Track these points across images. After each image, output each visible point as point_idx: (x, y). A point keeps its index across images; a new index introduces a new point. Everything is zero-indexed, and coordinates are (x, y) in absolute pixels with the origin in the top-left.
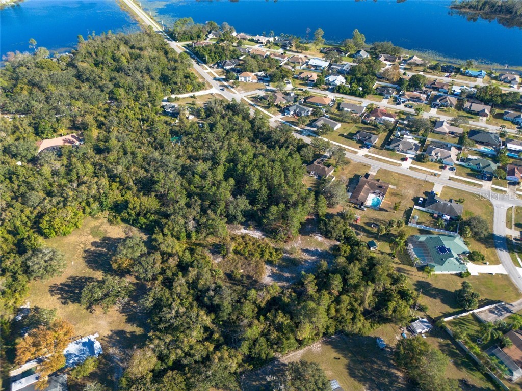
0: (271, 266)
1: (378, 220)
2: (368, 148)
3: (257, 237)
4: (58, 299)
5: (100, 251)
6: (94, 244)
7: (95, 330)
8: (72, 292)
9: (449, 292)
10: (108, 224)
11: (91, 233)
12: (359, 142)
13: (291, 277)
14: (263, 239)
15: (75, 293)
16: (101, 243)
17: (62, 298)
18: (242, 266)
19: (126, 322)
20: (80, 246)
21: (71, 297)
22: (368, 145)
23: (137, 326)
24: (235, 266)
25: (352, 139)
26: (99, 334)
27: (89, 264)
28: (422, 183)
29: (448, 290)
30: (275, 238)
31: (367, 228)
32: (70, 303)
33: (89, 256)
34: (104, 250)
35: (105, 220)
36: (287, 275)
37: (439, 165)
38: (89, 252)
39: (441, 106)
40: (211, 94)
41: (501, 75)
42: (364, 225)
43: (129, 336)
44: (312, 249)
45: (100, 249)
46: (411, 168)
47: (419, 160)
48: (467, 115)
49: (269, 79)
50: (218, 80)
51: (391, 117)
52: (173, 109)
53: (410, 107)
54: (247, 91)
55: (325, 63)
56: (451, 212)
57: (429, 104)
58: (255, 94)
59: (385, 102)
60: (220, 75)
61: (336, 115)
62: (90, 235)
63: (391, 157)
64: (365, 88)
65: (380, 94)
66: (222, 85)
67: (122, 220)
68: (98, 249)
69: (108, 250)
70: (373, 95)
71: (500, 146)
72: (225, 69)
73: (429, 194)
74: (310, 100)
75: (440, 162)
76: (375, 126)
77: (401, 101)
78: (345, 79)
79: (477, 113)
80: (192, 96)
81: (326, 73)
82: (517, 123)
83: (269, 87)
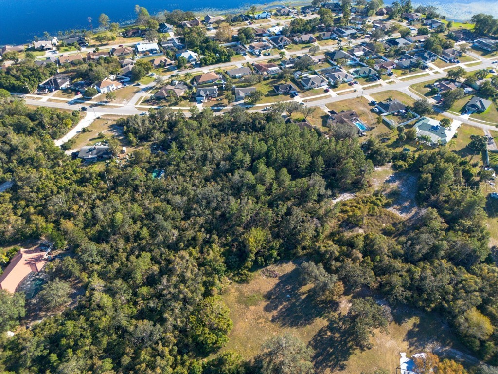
0: (391, 207)
2: (296, 95)
3: (351, 198)
4: (332, 371)
5: (284, 307)
6: (267, 309)
7: (396, 353)
8: (330, 355)
9: (465, 148)
10: (245, 285)
11: (247, 305)
12: (285, 94)
13: (410, 203)
15: (332, 354)
16: (271, 302)
17: (333, 368)
18: (378, 222)
19: (400, 324)
20: (261, 323)
21: (337, 358)
22: (295, 93)
23: (409, 319)
24: (376, 225)
25: (278, 95)
26: (403, 352)
27: (296, 325)
28: (359, 100)
29: (463, 148)
30: (360, 189)
32: (345, 362)
33: (284, 320)
34: (284, 304)
35: (236, 286)
36: (406, 204)
37: (347, 84)
38: (278, 318)
39: (284, 46)
40: (98, 118)
41: (279, 11)
43: (417, 329)
44: (388, 178)
45: (281, 307)
46: (338, 94)
47: (334, 87)
48: (305, 45)
49: (129, 79)
50: (76, 102)
51: (274, 66)
52: (95, 151)
53: (269, 54)
54: (128, 100)
55: (154, 46)
56: (401, 106)
57: (275, 47)
58: (141, 98)
59: (248, 59)
60: (68, 97)
61: (242, 82)
62: (250, 307)
63: (317, 94)
64: (221, 53)
65: (237, 54)
66: (92, 106)
67: (250, 270)
68: (279, 309)
69: (288, 301)
70: (235, 56)
71: (352, 57)
72: (62, 89)
73: (373, 103)
74: (201, 80)
75: (344, 82)
76: (274, 78)
77: (257, 53)
78: (195, 51)
79: (309, 42)
80: (84, 131)
81: (171, 53)
82: (334, 39)
83: (143, 86)
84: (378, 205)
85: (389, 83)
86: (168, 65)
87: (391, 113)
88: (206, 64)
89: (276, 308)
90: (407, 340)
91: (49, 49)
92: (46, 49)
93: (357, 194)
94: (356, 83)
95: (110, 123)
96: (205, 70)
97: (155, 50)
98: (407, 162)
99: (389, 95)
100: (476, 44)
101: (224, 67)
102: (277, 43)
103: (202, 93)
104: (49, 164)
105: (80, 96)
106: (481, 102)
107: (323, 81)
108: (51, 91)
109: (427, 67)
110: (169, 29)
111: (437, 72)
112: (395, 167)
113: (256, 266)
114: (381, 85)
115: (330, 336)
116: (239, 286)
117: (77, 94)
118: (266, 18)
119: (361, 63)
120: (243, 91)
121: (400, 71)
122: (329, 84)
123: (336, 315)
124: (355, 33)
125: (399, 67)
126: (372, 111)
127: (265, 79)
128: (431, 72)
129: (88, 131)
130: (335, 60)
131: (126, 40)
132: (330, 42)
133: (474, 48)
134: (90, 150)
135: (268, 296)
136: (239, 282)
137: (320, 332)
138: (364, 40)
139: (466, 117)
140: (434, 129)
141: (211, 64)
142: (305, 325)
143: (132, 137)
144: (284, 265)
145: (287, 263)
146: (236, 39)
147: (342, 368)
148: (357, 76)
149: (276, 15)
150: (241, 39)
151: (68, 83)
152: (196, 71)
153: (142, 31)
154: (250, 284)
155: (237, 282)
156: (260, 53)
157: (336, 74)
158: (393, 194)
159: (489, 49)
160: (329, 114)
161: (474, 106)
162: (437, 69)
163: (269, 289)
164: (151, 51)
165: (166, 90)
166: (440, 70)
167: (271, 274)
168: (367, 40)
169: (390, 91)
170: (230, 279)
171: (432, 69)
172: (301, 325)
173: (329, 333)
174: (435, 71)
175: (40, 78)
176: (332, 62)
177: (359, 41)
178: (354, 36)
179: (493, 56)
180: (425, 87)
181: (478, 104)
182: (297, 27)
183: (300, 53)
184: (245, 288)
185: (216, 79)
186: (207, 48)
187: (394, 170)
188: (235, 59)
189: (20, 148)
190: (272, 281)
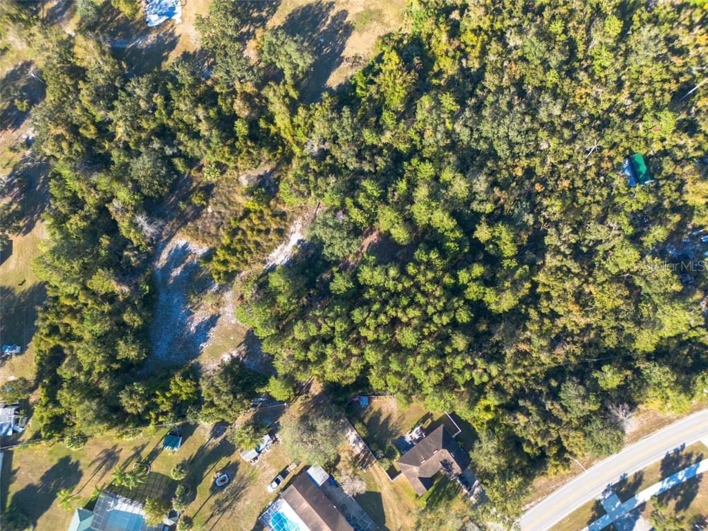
0: (202, 256)
1: (236, 495)
3: (273, 255)
5: (324, 23)
6: (344, 14)
7: (186, 20)
9: (41, 514)
10: (382, 34)
11: (368, 10)
13: (170, 276)
14: (264, 263)
16: (341, 23)
18: (219, 213)
24: (222, 203)
26: (179, 24)
27: (304, 9)
29: (46, 514)
31: (224, 461)
33: (320, 9)
34: (325, 28)
36: (177, 272)
38: (327, 9)
42: (233, 459)
43: (163, 54)
45: (328, 22)
62: (363, 10)
68: (330, 19)
69: (321, 34)
89: (334, 19)
115: (263, 11)
116: (389, 30)
135: (348, 30)
136: (389, 35)
137: (275, 11)
142: (293, 11)
144: (342, 81)
145: (340, 85)
154: (376, 37)
155: (395, 34)
163: (350, 38)
167: (356, 60)
170: (405, 34)
172: (298, 11)
173: (264, 14)
184: (380, 31)
187: (197, 364)
190: (348, 52)
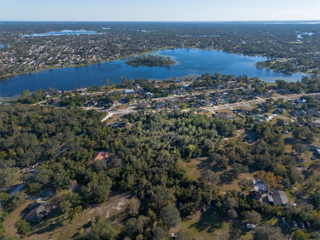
0: (245, 142)
11: (191, 168)
12: (195, 107)
15: (226, 180)
16: (200, 167)
17: (227, 184)
21: (228, 181)
22: (199, 107)
25: (191, 107)
28: (228, 109)
30: (232, 136)
36: (251, 141)
39: (191, 91)
40: (114, 115)
41: (186, 79)
44: (242, 133)
46: (218, 107)
47: (216, 105)
48: (200, 91)
49: (124, 102)
50: (103, 109)
51: (188, 98)
52: (118, 124)
53: (185, 94)
54: (126, 109)
55: (132, 90)
56: (247, 111)
57: (187, 92)
58: (131, 108)
59: (175, 95)
60: (98, 108)
61: (175, 103)
63: (209, 107)
64: (163, 94)
65: (170, 94)
66: (109, 111)
67: (190, 158)
70: (169, 95)
71: (222, 95)
72: (95, 105)
73: (234, 110)
74: (156, 102)
75: (220, 103)
76: (188, 102)
77: (179, 93)
78: (151, 93)
79: (202, 90)
80: (110, 118)
81: (141, 93)
82: (213, 89)
83: (131, 105)
84: (240, 141)
85: (240, 104)
86: (140, 97)
87: (242, 113)
88: (157, 97)
89: (202, 169)
90: (254, 177)
91: (83, 92)
92: (82, 92)
93: (231, 138)
94: (225, 104)
95: (120, 116)
96: (157, 99)
97: (133, 92)
98: (251, 128)
99: (241, 107)
100: (278, 91)
101: (165, 98)
102: (188, 90)
103: (158, 106)
104: (101, 127)
105: (103, 108)
106: (281, 109)
107: (211, 103)
108: (90, 106)
109: (257, 99)
110: (137, 85)
111: (261, 100)
112: (246, 130)
113: (193, 157)
114: (237, 104)
116: (187, 163)
117: (102, 107)
118: (181, 82)
119: (227, 97)
120: (176, 106)
121: (245, 100)
122: (213, 104)
123: (226, 171)
124: (223, 87)
125: (244, 98)
126: (234, 113)
127: (184, 102)
128: (259, 101)
129: (111, 118)
130: (215, 96)
131: (118, 89)
132: (212, 90)
133: (278, 92)
134: (115, 124)
135: (198, 166)
136: (187, 162)
138: (227, 90)
139: (275, 115)
140: (261, 118)
141: (159, 97)
143: (132, 120)
144: (203, 158)
145: (205, 157)
146: (169, 89)
147: (230, 184)
148: (225, 101)
149: (185, 81)
150: (171, 88)
151: (97, 103)
152: (153, 100)
153: (125, 86)
154: (191, 162)
155: (186, 162)
156: (180, 93)
157: (216, 100)
158: (246, 138)
159: (284, 93)
160: (215, 113)
161: (278, 111)
162: (261, 99)
163: (198, 164)
164: (131, 93)
165: (142, 105)
166: (263, 100)
167: (199, 160)
168: (229, 90)
169: (241, 106)
170: (183, 161)
171: (259, 99)
173: (224, 175)
174: (260, 100)
175: (85, 101)
176: (214, 97)
177: (225, 90)
178: (222, 88)
179: (286, 95)
180: (256, 105)
181: (280, 110)
182: (196, 84)
183: (198, 94)
184: (189, 163)
185: (163, 102)
186: (156, 91)
187: (245, 131)
188: (169, 96)
189: (87, 122)
190: (200, 162)
